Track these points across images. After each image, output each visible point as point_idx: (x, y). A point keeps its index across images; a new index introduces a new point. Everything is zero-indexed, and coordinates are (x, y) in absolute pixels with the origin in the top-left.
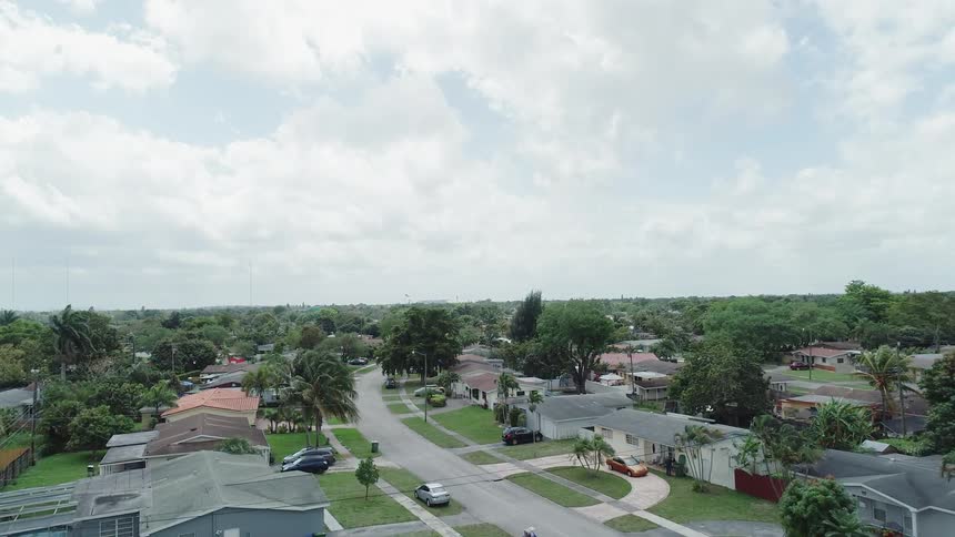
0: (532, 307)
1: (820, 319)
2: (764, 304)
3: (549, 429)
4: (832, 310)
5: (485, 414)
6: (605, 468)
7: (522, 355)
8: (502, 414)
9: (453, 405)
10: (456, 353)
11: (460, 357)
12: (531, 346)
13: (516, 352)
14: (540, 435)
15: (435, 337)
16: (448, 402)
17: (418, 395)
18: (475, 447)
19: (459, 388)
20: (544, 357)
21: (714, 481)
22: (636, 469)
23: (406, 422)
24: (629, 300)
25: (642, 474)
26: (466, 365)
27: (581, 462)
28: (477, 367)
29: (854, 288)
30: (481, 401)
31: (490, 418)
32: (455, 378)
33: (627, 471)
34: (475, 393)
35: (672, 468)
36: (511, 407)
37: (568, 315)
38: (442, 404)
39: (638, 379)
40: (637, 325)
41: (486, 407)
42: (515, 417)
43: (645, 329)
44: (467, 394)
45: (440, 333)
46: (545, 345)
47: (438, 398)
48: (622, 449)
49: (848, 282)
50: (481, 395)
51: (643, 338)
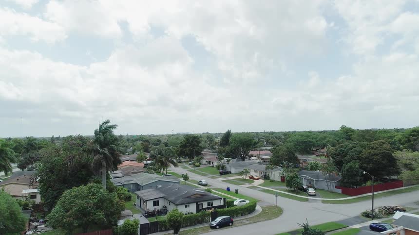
0: (228, 135)
1: (328, 139)
2: (309, 134)
3: (233, 170)
4: (333, 136)
5: (213, 168)
6: (248, 178)
7: (224, 152)
8: (218, 167)
9: (202, 167)
10: (201, 151)
11: (203, 152)
12: (227, 148)
13: (222, 151)
14: (230, 172)
15: (194, 145)
16: (201, 166)
17: (190, 164)
18: (211, 175)
19: (204, 162)
20: (231, 151)
21: (276, 180)
22: (256, 178)
23: (189, 170)
24: (267, 133)
25: (258, 179)
26: (205, 155)
27: (241, 177)
28: (208, 155)
29: (343, 128)
30: (211, 165)
31: (215, 169)
32: (202, 158)
33: (254, 179)
34: (209, 163)
35: (266, 177)
36: (221, 165)
37: (239, 138)
38: (199, 166)
39: (262, 159)
40: (267, 142)
41: (213, 167)
42: (223, 168)
43: (270, 143)
44: (207, 163)
45: (196, 144)
46: (232, 147)
47: (197, 164)
48: (253, 174)
49: (341, 126)
50: (211, 163)
51: (268, 146)
